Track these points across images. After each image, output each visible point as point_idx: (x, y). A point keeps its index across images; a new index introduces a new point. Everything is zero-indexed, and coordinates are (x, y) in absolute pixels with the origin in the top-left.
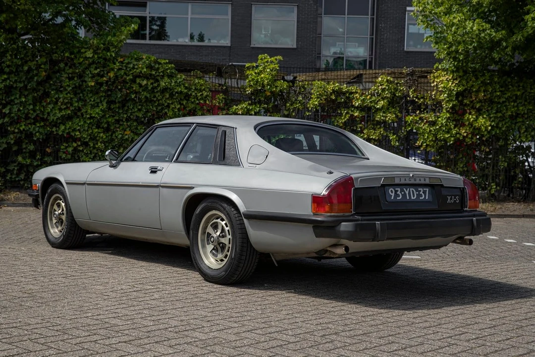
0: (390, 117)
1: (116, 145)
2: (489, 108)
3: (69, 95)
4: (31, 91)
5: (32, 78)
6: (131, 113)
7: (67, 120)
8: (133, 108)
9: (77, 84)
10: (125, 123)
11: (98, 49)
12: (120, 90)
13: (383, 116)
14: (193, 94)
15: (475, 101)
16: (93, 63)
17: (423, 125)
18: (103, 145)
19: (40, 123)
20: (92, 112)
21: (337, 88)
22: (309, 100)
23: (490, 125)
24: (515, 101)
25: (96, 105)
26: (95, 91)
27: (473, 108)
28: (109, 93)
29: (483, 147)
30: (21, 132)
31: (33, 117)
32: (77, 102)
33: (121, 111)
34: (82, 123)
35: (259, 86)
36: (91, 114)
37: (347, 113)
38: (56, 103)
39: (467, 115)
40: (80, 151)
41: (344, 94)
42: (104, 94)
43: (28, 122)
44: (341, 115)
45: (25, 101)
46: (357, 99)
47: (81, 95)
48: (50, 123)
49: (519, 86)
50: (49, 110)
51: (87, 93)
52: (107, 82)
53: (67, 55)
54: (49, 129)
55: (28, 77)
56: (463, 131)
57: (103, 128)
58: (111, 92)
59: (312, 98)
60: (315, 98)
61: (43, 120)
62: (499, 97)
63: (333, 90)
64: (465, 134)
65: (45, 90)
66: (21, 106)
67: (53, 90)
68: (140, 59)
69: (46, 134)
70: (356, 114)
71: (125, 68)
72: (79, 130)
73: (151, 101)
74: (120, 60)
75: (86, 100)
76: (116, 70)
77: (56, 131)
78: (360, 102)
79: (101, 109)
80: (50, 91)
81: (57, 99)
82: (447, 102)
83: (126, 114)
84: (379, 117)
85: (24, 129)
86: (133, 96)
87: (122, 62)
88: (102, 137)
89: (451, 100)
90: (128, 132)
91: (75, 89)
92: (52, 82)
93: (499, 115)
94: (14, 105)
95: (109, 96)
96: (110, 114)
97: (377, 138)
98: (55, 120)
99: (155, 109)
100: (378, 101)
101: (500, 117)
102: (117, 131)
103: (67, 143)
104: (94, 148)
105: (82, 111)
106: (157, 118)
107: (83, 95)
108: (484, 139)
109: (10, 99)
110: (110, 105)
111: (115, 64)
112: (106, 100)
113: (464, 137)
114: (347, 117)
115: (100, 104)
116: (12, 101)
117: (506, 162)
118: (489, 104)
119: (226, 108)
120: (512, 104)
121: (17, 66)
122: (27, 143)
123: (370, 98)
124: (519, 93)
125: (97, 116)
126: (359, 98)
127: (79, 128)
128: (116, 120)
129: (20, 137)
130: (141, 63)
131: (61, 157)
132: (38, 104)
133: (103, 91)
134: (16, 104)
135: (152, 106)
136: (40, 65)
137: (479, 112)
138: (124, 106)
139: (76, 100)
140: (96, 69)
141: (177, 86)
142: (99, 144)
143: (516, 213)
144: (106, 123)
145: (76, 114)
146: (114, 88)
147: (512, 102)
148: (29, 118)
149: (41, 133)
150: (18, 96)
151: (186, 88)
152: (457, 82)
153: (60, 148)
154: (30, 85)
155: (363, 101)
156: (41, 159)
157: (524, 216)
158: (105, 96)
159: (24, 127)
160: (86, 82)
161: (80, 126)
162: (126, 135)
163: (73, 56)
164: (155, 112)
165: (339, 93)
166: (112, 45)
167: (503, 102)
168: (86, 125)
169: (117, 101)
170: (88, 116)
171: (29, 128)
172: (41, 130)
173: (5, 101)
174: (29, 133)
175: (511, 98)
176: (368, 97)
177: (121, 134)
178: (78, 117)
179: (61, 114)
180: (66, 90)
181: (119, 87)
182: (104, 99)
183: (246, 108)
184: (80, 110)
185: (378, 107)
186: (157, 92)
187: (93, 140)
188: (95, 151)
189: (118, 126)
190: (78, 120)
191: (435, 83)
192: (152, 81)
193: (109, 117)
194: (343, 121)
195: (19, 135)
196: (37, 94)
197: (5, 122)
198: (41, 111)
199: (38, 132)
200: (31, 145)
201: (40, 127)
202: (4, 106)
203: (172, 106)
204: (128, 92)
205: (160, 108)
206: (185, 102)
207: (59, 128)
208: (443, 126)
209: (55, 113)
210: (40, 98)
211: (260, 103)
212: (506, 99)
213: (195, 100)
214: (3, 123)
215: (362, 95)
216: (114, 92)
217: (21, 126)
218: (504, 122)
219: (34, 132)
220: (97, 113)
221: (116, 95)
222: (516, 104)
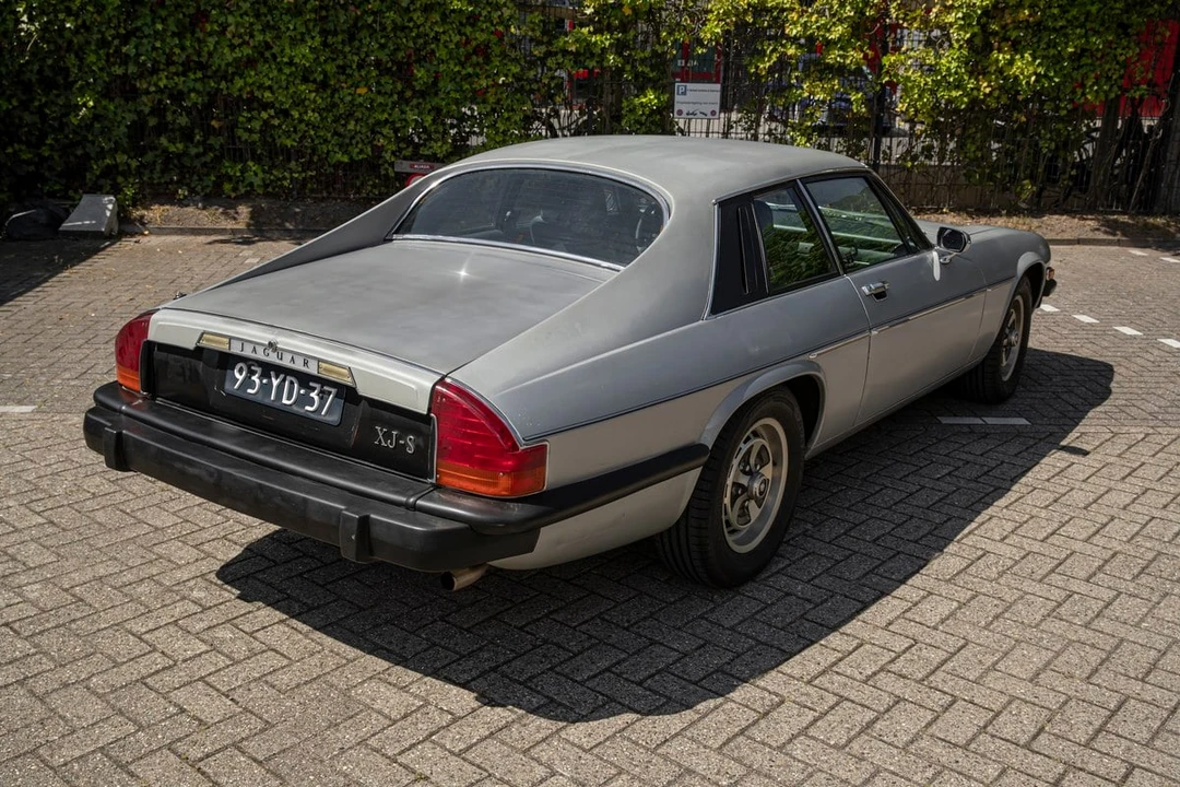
0: (854, 56)
1: (341, 115)
2: (1035, 40)
3: (245, 17)
4: (173, 9)
6: (366, 52)
7: (246, 68)
8: (370, 43)
10: (356, 74)
12: (345, 7)
13: (839, 56)
14: (484, 13)
15: (1010, 25)
17: (913, 73)
18: (316, 115)
19: (195, 73)
20: (293, 53)
22: (704, 24)
23: (1035, 73)
24: (1082, 26)
25: (299, 37)
26: (295, 11)
27: (1005, 39)
28: (324, 13)
29: (1015, 115)
30: (160, 91)
31: (181, 61)
32: (263, 31)
33: (347, 49)
34: (275, 72)
36: (291, 58)
37: (774, 50)
38: (222, 33)
39: (995, 54)
40: (274, 126)
41: (769, 11)
42: (313, 16)
43: (173, 69)
44: (763, 54)
45: (164, 30)
46: (794, 23)
47: (269, 18)
48: (215, 72)
50: (212, 48)
51: (281, 14)
54: (213, 84)
56: (985, 84)
57: (314, 81)
58: (327, 11)
59: (709, 20)
60: (715, 20)
61: (202, 66)
62: (1055, 18)
65: (198, 8)
66: (156, 40)
67: (214, 7)
69: (209, 94)
70: (790, 52)
72: (270, 88)
73: (403, 28)
75: (279, 28)
77: (227, 88)
78: (799, 29)
79: (310, 47)
80: (209, 9)
81: (224, 27)
82: (961, 28)
83: (357, 54)
84: (833, 57)
85: (166, 87)
86: (370, 20)
88: (315, 101)
89: (970, 25)
90: (362, 91)
91: (257, 6)
93: (1052, 52)
94: (142, 38)
95: (324, 19)
96: (327, 55)
97: (827, 98)
98: (223, 67)
100: (831, 27)
101: (1054, 56)
102: (343, 88)
103: (249, 111)
104: (301, 121)
105: (274, 51)
106: (416, 62)
107: (274, 17)
108: (1020, 98)
109: (133, 26)
110: (326, 38)
112: (318, 29)
113: (985, 95)
114: (774, 59)
115: (307, 38)
116: (138, 29)
117: (1051, 139)
118: (1034, 31)
119: (545, 39)
120: (1078, 31)
123: (818, 20)
125: (303, 62)
126: (798, 20)
127: (270, 82)
128: (338, 67)
129: (160, 101)
131: (239, 138)
132: (189, 35)
133: (310, 11)
134: (146, 37)
135: (406, 38)
137: (1017, 47)
138: (352, 38)
139: (260, 28)
142: (310, 113)
144: (321, 73)
145: (262, 54)
146: (331, 4)
147: (1077, 27)
148: (173, 63)
149: (198, 92)
150: (149, 20)
153: (237, 121)
155: (805, 26)
156: (203, 142)
157: (1079, 242)
158: (315, 20)
159: (165, 81)
161: (272, 79)
162: (360, 95)
164: (412, 51)
165: (758, 10)
167: (1062, 27)
168: (283, 77)
169: (338, 29)
170: (285, 60)
171: (176, 84)
172: (199, 86)
173: (125, 29)
174: (175, 93)
175: (1077, 19)
176: (813, 19)
177: (350, 94)
178: (266, 61)
179: (234, 55)
181: (342, 2)
182: (314, 26)
183: (585, 40)
184: (268, 47)
185: (833, 37)
186: (415, 10)
187: (298, 105)
188: (303, 126)
189: (343, 78)
190: (267, 66)
193: (325, 61)
194: (768, 64)
195: (158, 97)
196: (184, 15)
197: (129, 71)
198: (195, 49)
199: (194, 90)
200: (181, 115)
201: (196, 80)
202: (125, 40)
203: (444, 38)
204: (359, 13)
205: (422, 41)
206: (468, 30)
207: (232, 83)
208: (950, 75)
209: (223, 53)
210: (191, 23)
211: (610, 29)
212: (1068, 21)
213: (488, 25)
214: (125, 75)
215: (802, 15)
216: (332, 12)
217: (160, 79)
218: (1057, 68)
219: (186, 90)
220: (304, 56)
221: (337, 17)
222: (1083, 31)
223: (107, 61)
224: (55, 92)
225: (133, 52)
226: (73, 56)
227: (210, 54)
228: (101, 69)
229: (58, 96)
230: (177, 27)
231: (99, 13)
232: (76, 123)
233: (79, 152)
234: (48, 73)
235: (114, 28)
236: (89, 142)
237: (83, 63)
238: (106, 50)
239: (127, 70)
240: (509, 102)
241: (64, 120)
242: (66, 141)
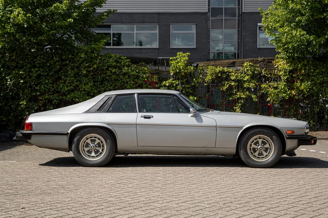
0: (252, 85)
2: (308, 79)
3: (72, 78)
4: (51, 76)
5: (52, 69)
6: (106, 87)
7: (71, 92)
8: (107, 84)
9: (76, 72)
11: (87, 52)
12: (100, 75)
13: (248, 85)
14: (141, 75)
15: (299, 75)
16: (85, 60)
17: (271, 89)
19: (56, 94)
20: (85, 88)
21: (221, 70)
22: (206, 77)
23: (309, 88)
24: (322, 75)
25: (87, 83)
26: (86, 76)
27: (298, 79)
28: (94, 76)
29: (305, 101)
30: (46, 99)
31: (52, 91)
32: (76, 82)
34: (79, 93)
35: (178, 70)
36: (84, 89)
37: (228, 84)
38: (65, 83)
39: (295, 83)
41: (226, 73)
43: (50, 93)
44: (224, 85)
45: (48, 82)
46: (233, 76)
47: (79, 78)
48: (62, 94)
49: (324, 66)
50: (61, 87)
51: (82, 77)
52: (93, 70)
53: (70, 56)
54: (61, 97)
55: (50, 69)
56: (294, 92)
58: (95, 76)
59: (208, 76)
61: (58, 92)
62: (313, 73)
63: (219, 71)
64: (295, 94)
65: (58, 76)
66: (46, 85)
67: (63, 75)
68: (111, 57)
69: (60, 100)
70: (233, 84)
71: (102, 62)
73: (117, 80)
74: (100, 58)
75: (81, 81)
76: (97, 63)
77: (65, 98)
78: (235, 77)
79: (90, 86)
80: (61, 76)
81: (65, 81)
82: (284, 76)
83: (103, 87)
84: (246, 85)
85: (47, 98)
86: (107, 78)
87: (101, 59)
89: (286, 75)
91: (75, 75)
92: (62, 71)
93: (313, 82)
94: (41, 85)
95: (94, 78)
96: (95, 88)
97: (245, 97)
98: (64, 92)
99: (119, 85)
100: (245, 77)
107: (80, 78)
108: (305, 96)
109: (39, 81)
110: (95, 83)
111: (97, 60)
112: (92, 81)
113: (294, 95)
114: (228, 86)
115: (89, 83)
116: (41, 82)
117: (317, 108)
118: (307, 77)
119: (159, 82)
120: (320, 76)
121: (43, 63)
122: (49, 106)
123: (241, 75)
124: (324, 70)
125: (88, 90)
126: (234, 75)
127: (78, 96)
128: (98, 91)
129: (45, 102)
130: (111, 59)
132: (55, 84)
133: (91, 76)
134: (43, 84)
135: (118, 83)
136: (56, 62)
137: (302, 81)
138: (102, 83)
140: (87, 63)
141: (132, 71)
143: (325, 137)
144: (93, 93)
145: (76, 88)
146: (96, 74)
147: (320, 75)
148: (50, 91)
149: (57, 99)
150: (44, 80)
151: (137, 72)
152: (289, 65)
154: (50, 73)
155: (237, 76)
158: (92, 78)
159: (47, 97)
160: (81, 70)
161: (78, 95)
163: (73, 57)
164: (120, 86)
165: (222, 72)
166: (95, 49)
167: (315, 75)
168: (82, 94)
169: (98, 80)
170: (83, 89)
171: (50, 97)
172: (57, 98)
173: (37, 82)
174: (50, 100)
175: (320, 73)
176: (239, 75)
178: (77, 90)
179: (68, 89)
180: (70, 75)
181: (100, 73)
182: (91, 80)
183: (171, 82)
184: (78, 86)
185: (245, 79)
186: (121, 75)
190: (77, 92)
191: (277, 66)
192: (118, 69)
193: (94, 90)
194: (226, 88)
195: (45, 101)
196: (54, 78)
197: (37, 94)
198: (57, 87)
199: (55, 99)
200: (51, 106)
201: (56, 96)
202: (37, 85)
203: (129, 82)
204: (104, 76)
205: (122, 84)
206: (136, 80)
207: (67, 97)
208: (282, 89)
209: (65, 88)
210: (56, 80)
211: (178, 79)
212: (317, 73)
213: (142, 78)
214: (36, 95)
215: (236, 74)
216: (97, 76)
217: (46, 96)
218: (316, 87)
219: (53, 99)
220: (88, 88)
221: (98, 77)
222: (322, 76)
223: (31, 91)
224: (15, 101)
225: (39, 89)
226: (21, 90)
227: (61, 89)
228: (29, 94)
229: (16, 102)
230: (52, 81)
231: (30, 78)
232: (20, 109)
233: (20, 118)
234: (14, 95)
235: (34, 82)
236: (23, 115)
237: (24, 92)
238: (31, 88)
239: (36, 94)
240: (148, 101)
241: (17, 109)
242: (17, 115)
